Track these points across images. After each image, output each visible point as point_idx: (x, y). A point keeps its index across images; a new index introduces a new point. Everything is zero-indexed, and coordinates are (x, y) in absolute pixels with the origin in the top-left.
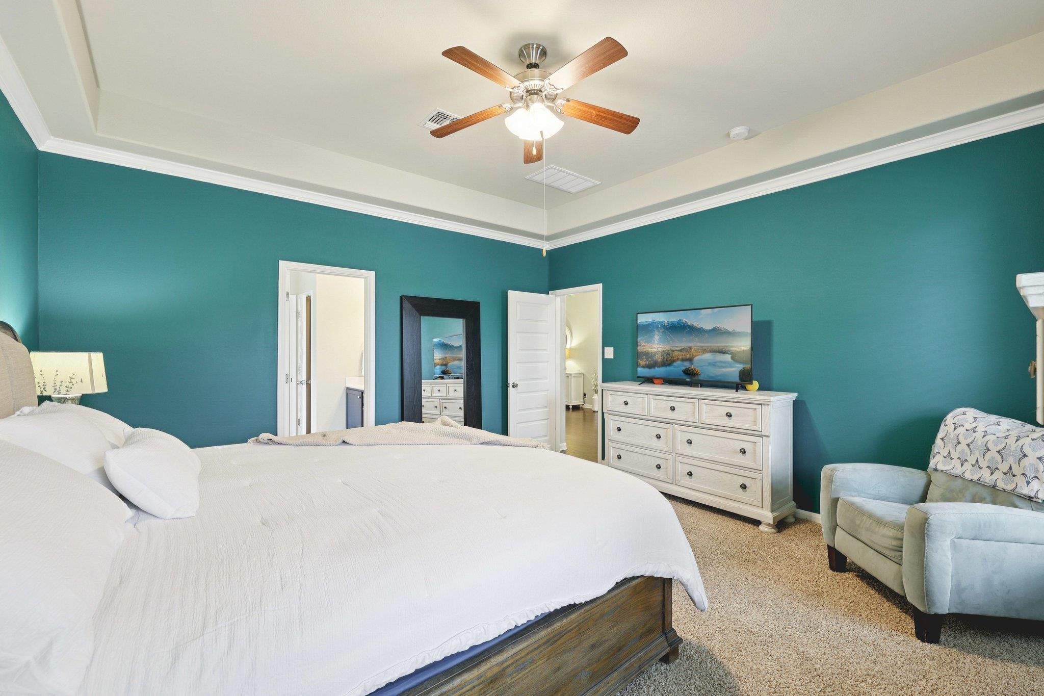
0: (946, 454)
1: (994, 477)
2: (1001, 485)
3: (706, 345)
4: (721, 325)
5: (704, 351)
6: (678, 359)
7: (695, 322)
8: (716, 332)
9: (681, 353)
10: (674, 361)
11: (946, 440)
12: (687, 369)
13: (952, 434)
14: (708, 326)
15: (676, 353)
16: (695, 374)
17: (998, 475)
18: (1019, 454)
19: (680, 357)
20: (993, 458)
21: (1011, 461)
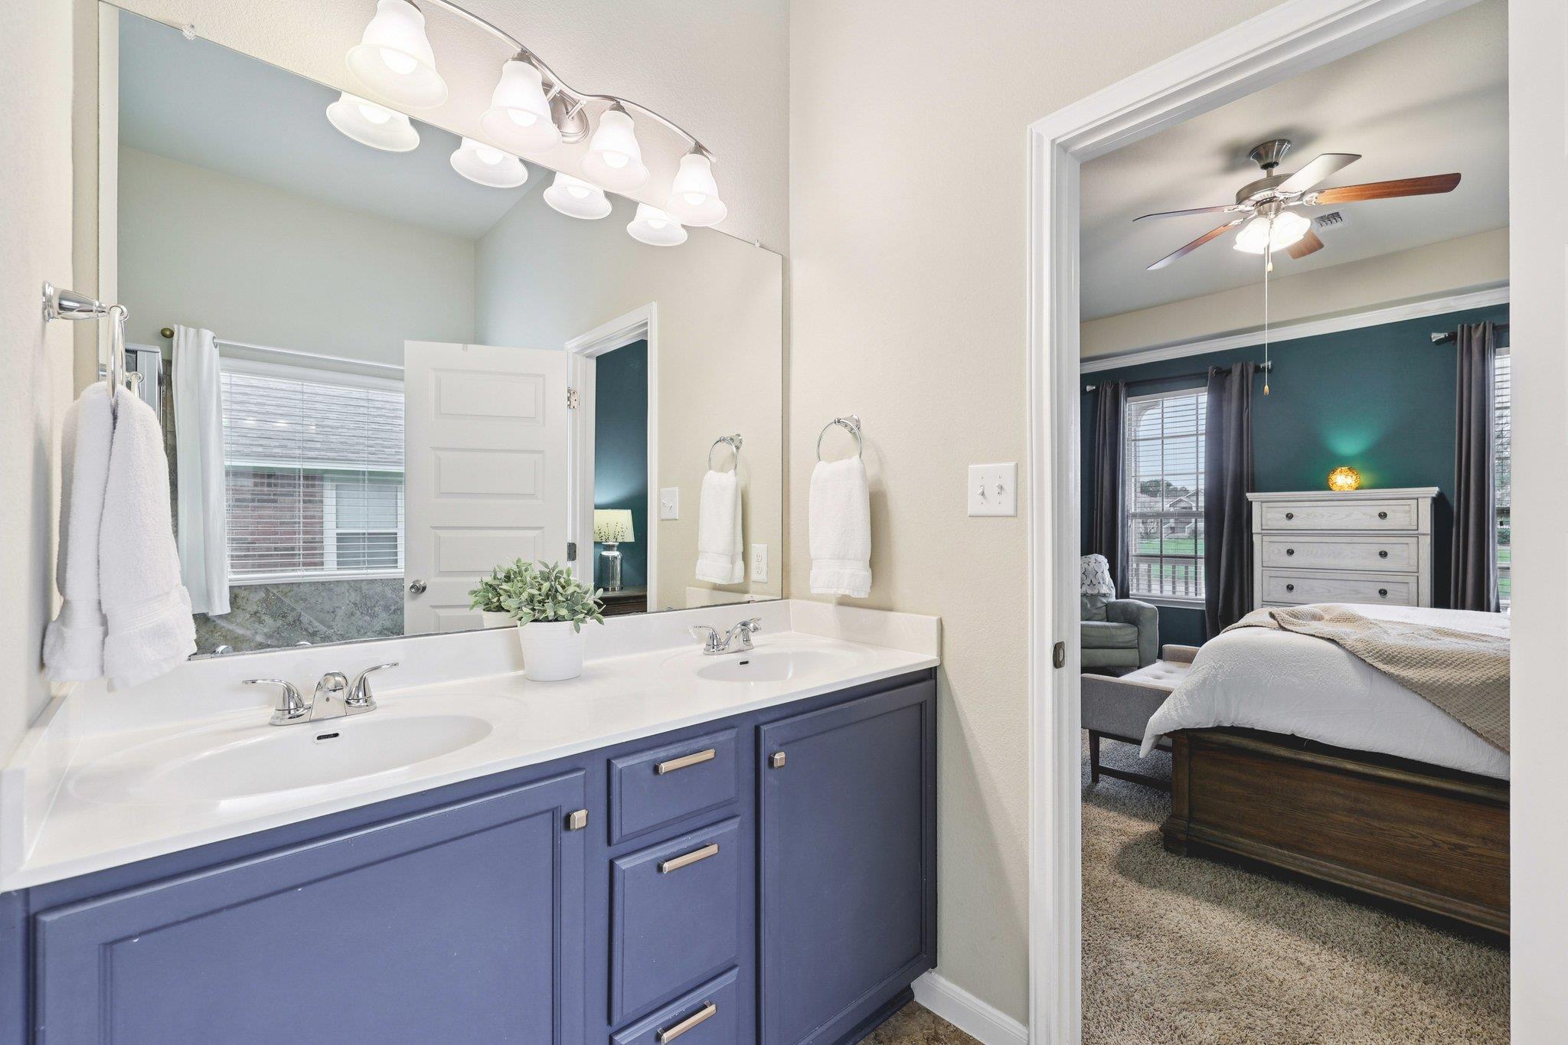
2: (1090, 592)
18: (1094, 573)
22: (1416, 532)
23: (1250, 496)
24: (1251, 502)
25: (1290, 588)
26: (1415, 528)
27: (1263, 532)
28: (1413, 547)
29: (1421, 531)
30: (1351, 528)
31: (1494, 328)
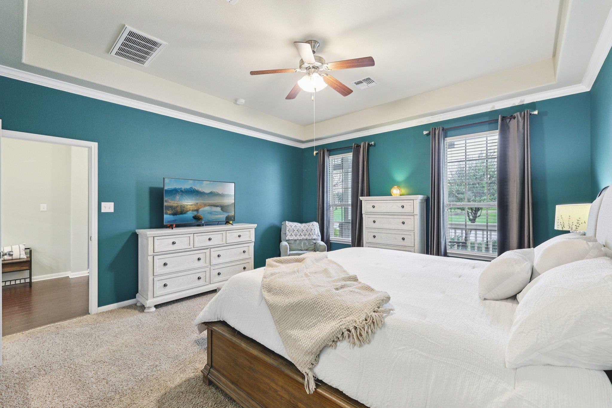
0: (290, 234)
1: (306, 237)
2: (308, 238)
3: (207, 202)
4: (214, 190)
5: (205, 205)
6: (190, 210)
7: (200, 188)
8: (212, 194)
9: (192, 207)
10: (188, 211)
11: (290, 231)
12: (196, 216)
13: (291, 229)
14: (207, 191)
15: (189, 206)
16: (200, 218)
17: (306, 236)
18: (311, 230)
19: (191, 209)
20: (305, 232)
21: (309, 232)
22: (413, 214)
23: (361, 198)
24: (362, 200)
25: (374, 237)
26: (413, 212)
27: (366, 213)
28: (413, 219)
29: (415, 213)
30: (393, 212)
31: (443, 129)
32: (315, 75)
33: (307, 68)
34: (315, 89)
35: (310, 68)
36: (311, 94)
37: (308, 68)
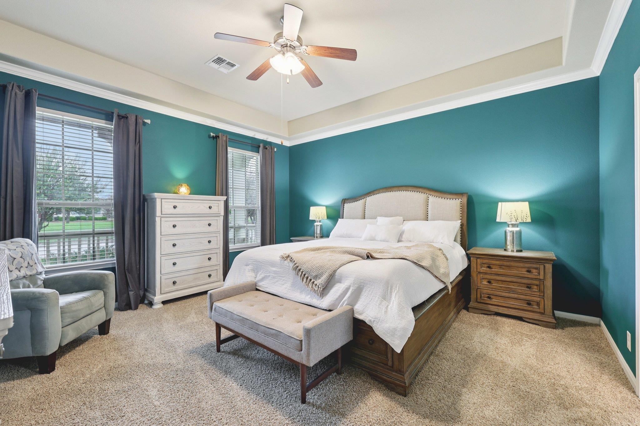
22: (220, 215)
23: (155, 195)
24: (156, 198)
25: (174, 245)
26: (220, 213)
30: (200, 213)
32: (289, 54)
33: (282, 45)
34: (291, 71)
35: (287, 46)
36: (285, 76)
37: (284, 46)
